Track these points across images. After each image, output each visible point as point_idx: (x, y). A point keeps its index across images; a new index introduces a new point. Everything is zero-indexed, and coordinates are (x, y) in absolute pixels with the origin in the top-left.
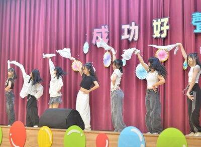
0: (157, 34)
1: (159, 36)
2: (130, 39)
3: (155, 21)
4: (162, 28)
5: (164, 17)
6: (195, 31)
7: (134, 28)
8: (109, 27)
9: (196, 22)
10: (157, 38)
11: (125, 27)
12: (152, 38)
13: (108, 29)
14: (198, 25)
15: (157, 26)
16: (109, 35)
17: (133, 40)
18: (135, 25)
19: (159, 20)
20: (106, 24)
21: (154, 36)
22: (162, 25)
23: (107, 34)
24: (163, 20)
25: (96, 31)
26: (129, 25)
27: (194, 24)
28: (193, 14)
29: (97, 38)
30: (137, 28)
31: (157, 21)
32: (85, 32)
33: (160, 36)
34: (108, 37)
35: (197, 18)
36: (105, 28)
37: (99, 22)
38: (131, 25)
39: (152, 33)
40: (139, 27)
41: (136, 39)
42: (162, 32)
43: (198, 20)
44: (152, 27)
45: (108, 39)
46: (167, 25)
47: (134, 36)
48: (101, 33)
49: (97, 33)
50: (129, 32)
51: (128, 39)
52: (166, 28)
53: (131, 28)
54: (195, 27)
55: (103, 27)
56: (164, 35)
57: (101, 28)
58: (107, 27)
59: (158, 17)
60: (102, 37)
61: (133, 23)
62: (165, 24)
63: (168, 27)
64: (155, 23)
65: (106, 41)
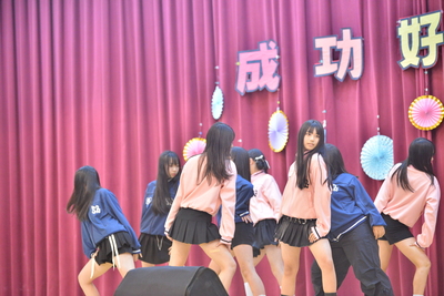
0: (410, 58)
1: (415, 62)
2: (341, 76)
3: (404, 23)
4: (425, 42)
5: (428, 11)
7: (350, 45)
8: (278, 44)
10: (411, 69)
11: (324, 44)
12: (398, 68)
13: (275, 51)
15: (410, 36)
16: (279, 68)
17: (347, 76)
18: (353, 36)
19: (414, 20)
20: (271, 38)
21: (404, 64)
22: (424, 32)
23: (274, 65)
24: (425, 19)
25: (244, 57)
26: (335, 38)
29: (249, 76)
30: (358, 43)
31: (410, 23)
32: (214, 62)
33: (421, 64)
34: (278, 71)
36: (269, 48)
37: (252, 33)
38: (340, 38)
39: (398, 56)
40: (363, 42)
41: (356, 73)
42: (423, 52)
44: (397, 41)
45: (277, 79)
46: (438, 31)
47: (351, 65)
48: (260, 61)
49: (248, 62)
50: (336, 55)
51: (332, 76)
52: (433, 40)
53: (340, 45)
55: (263, 46)
56: (430, 61)
57: (257, 48)
58: (273, 45)
59: (411, 13)
60: (261, 74)
61: (346, 33)
62: (432, 30)
63: (439, 39)
64: (405, 29)
65: (273, 85)
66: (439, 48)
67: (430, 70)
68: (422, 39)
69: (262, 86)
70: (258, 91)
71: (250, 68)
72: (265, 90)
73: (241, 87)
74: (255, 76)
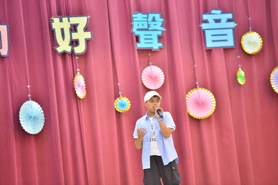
0: (64, 46)
1: (69, 49)
3: (56, 20)
4: (75, 36)
6: (140, 46)
9: (138, 30)
10: (64, 54)
12: (55, 52)
14: (142, 34)
15: (62, 30)
19: (65, 19)
21: (60, 50)
22: (74, 28)
24: (74, 20)
27: (137, 33)
28: (134, 16)
31: (61, 21)
33: (73, 51)
35: (140, 23)
39: (55, 43)
42: (74, 43)
43: (141, 27)
44: (52, 32)
46: (86, 29)
52: (82, 36)
54: (138, 39)
56: (80, 49)
59: (60, 15)
62: (80, 28)
63: (88, 35)
64: (57, 24)
66: (87, 41)
67: (85, 56)
68: (73, 34)
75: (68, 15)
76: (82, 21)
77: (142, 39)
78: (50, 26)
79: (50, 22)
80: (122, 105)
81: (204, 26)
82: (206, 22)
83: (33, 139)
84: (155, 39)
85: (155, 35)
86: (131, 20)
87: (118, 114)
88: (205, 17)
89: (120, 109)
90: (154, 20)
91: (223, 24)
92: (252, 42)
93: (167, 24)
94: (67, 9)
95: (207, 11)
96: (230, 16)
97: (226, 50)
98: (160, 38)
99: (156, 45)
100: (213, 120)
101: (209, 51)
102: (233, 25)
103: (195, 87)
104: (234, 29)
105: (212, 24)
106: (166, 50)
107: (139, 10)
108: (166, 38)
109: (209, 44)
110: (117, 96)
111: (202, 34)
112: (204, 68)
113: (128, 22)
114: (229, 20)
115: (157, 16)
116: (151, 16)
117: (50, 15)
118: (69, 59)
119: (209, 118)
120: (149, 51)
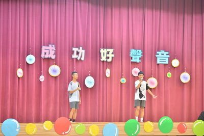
0: (103, 58)
1: (105, 60)
2: (79, 59)
4: (108, 55)
6: (132, 61)
7: (82, 51)
8: (56, 46)
10: (103, 61)
11: (75, 50)
12: (100, 60)
14: (133, 57)
15: (104, 53)
16: (56, 53)
17: (80, 59)
18: (83, 49)
19: (105, 49)
20: (53, 44)
21: (102, 60)
22: (108, 53)
23: (54, 52)
24: (108, 50)
25: (44, 47)
29: (45, 53)
30: (84, 51)
33: (107, 60)
36: (52, 47)
38: (79, 49)
39: (100, 57)
41: (83, 59)
42: (108, 58)
43: (133, 54)
44: (100, 54)
45: (55, 56)
46: (112, 54)
47: (81, 57)
48: (49, 50)
49: (45, 49)
50: (78, 53)
51: (76, 59)
52: (111, 56)
53: (79, 51)
54: (132, 58)
55: (50, 45)
56: (109, 60)
57: (48, 46)
58: (54, 46)
59: (104, 48)
60: (49, 54)
61: (81, 48)
62: (110, 53)
63: (113, 55)
64: (102, 51)
65: (53, 57)
66: (112, 58)
67: (111, 63)
69: (49, 57)
70: (48, 58)
71: (46, 51)
72: (51, 58)
73: (43, 56)
74: (47, 53)
75: (107, 48)
76: (111, 51)
77: (133, 58)
78: (100, 51)
79: (100, 50)
80: (123, 81)
81: (157, 56)
82: (158, 54)
83: (89, 90)
84: (138, 59)
85: (138, 57)
86: (130, 51)
87: (121, 84)
88: (158, 53)
89: (122, 82)
90: (139, 52)
91: (165, 56)
92: (176, 63)
93: (143, 54)
94: (107, 46)
95: (159, 51)
96: (168, 53)
97: (165, 65)
98: (140, 59)
99: (138, 61)
100: (157, 89)
101: (158, 65)
102: (168, 56)
103: (151, 77)
104: (169, 58)
105: (160, 55)
106: (142, 63)
107: (134, 48)
108: (142, 59)
109: (158, 62)
110: (122, 77)
111: (156, 59)
112: (155, 70)
113: (129, 52)
114: (167, 54)
115: (140, 51)
116: (138, 51)
117: (100, 48)
118: (105, 63)
119: (155, 88)
120: (136, 63)
